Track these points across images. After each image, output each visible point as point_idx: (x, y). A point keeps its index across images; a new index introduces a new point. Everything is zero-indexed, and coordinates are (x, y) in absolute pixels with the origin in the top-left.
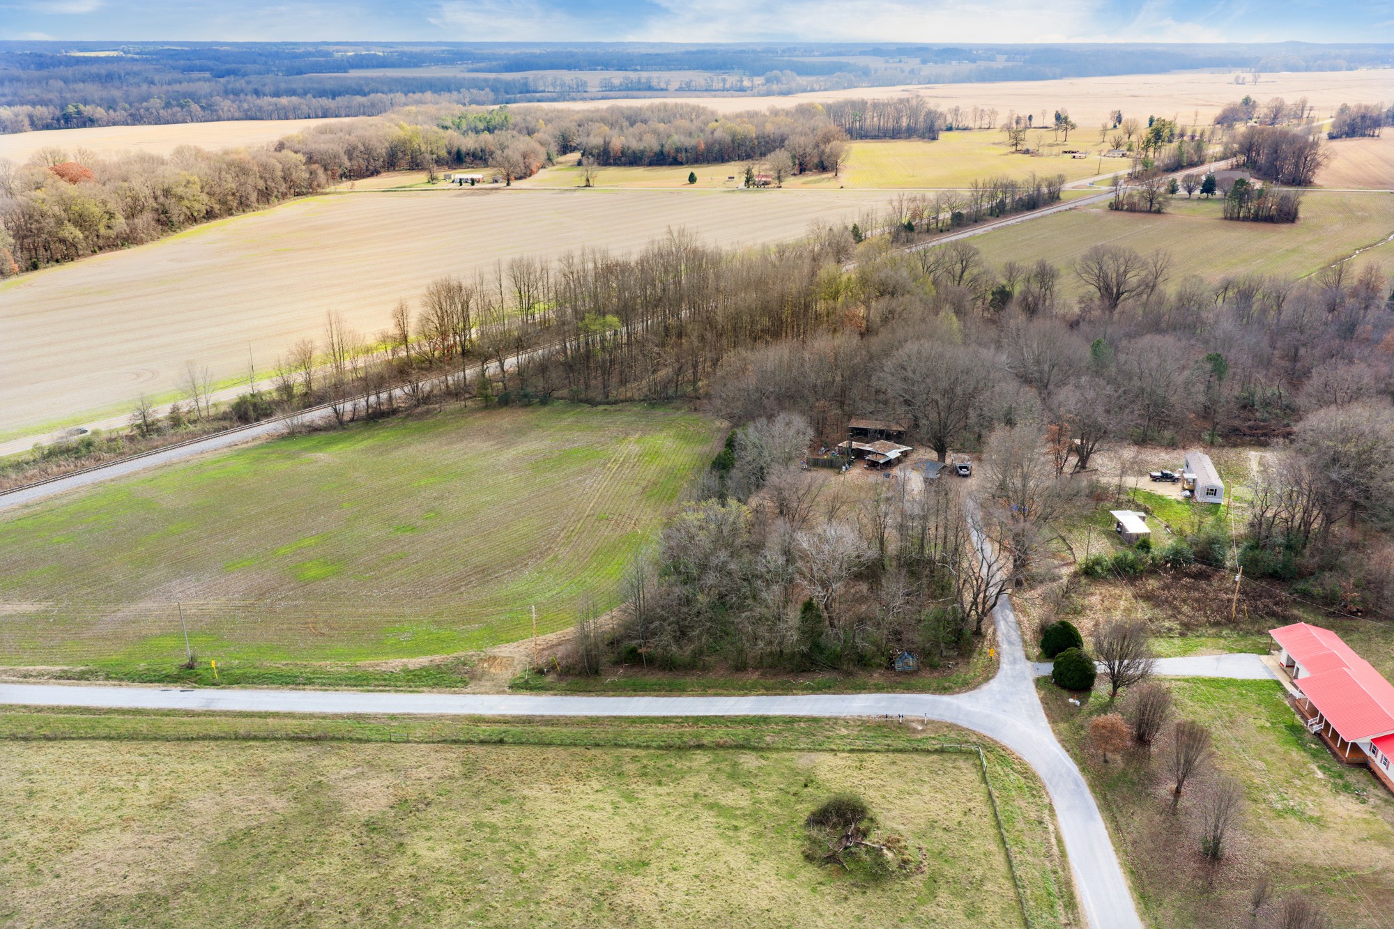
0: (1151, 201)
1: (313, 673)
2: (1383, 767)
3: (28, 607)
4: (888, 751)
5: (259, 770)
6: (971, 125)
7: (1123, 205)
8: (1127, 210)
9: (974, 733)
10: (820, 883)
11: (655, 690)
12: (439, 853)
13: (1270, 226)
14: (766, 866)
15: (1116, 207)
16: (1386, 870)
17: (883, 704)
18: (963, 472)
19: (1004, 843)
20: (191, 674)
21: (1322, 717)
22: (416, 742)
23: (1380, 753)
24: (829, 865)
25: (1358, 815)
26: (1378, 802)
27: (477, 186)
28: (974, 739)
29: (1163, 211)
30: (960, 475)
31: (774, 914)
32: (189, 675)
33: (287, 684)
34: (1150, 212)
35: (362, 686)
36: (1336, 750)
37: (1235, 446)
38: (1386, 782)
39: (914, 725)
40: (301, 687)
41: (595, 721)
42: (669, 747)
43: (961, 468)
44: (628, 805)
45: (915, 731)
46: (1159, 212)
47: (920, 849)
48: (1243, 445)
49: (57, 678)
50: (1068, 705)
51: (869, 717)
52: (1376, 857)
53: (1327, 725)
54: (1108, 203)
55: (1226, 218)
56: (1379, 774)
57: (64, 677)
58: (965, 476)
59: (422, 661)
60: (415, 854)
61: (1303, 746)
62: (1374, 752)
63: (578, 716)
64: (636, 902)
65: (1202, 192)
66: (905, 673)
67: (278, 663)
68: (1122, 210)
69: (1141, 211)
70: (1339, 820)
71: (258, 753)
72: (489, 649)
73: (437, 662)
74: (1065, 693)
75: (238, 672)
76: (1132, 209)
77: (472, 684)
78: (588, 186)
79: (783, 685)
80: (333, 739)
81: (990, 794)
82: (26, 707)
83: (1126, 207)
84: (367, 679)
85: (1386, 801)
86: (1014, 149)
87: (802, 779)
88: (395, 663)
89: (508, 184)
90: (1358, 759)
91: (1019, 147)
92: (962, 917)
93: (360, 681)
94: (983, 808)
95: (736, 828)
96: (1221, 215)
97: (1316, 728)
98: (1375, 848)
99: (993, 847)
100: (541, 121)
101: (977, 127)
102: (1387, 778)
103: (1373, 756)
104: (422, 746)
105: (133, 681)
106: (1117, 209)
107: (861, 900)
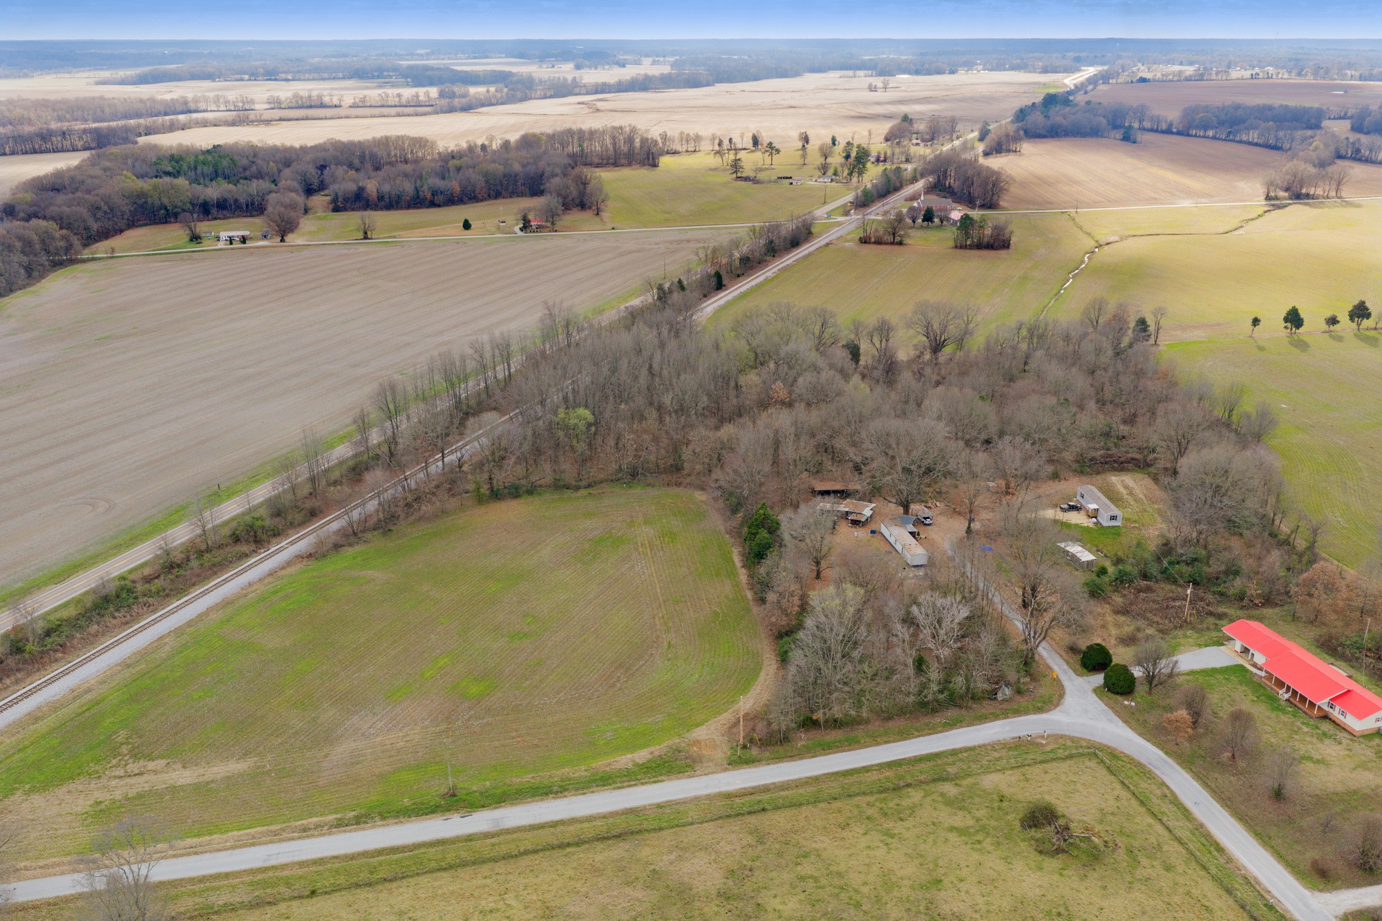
0: (894, 234)
1: (562, 780)
2: (1341, 718)
3: (235, 767)
4: (1035, 763)
5: (597, 871)
6: (678, 148)
7: (870, 238)
8: (875, 243)
9: (1084, 740)
10: (1062, 869)
11: (838, 747)
12: (791, 905)
13: (992, 253)
14: (1019, 865)
15: (864, 241)
16: (1377, 787)
17: (1008, 728)
18: (928, 521)
19: (1155, 815)
20: (457, 801)
21: (1289, 688)
22: (698, 823)
23: (1337, 708)
24: (1060, 855)
25: (1341, 753)
26: (1348, 741)
27: (249, 244)
28: (1085, 744)
29: (904, 242)
30: (925, 524)
31: (1049, 897)
32: (454, 802)
33: (547, 794)
34: (893, 243)
35: (610, 785)
36: (1305, 710)
37: (1098, 473)
38: (1346, 727)
39: (1040, 740)
40: (560, 795)
41: (816, 780)
42: (886, 790)
43: (925, 518)
44: (893, 840)
45: (1042, 745)
46: (900, 243)
47: (1107, 831)
48: (1104, 471)
49: (338, 826)
50: (1126, 707)
51: (1004, 740)
52: (1366, 779)
53: (1295, 693)
54: (858, 237)
55: (956, 247)
56: (1338, 722)
57: (340, 825)
58: (929, 525)
59: (642, 755)
60: (775, 910)
61: (1284, 712)
62: (1331, 708)
63: (800, 779)
64: (955, 910)
65: (923, 221)
66: (1005, 701)
67: (526, 779)
68: (869, 243)
69: (886, 244)
70: (1335, 759)
71: (580, 855)
72: (687, 735)
73: (657, 753)
74: (1119, 698)
75: (498, 792)
76: (879, 242)
77: (697, 767)
78: (366, 238)
79: (927, 725)
80: (632, 833)
81: (1122, 783)
82: (336, 857)
83: (873, 240)
84: (610, 778)
85: (1352, 740)
86: (734, 175)
87: (995, 797)
88: (625, 760)
89: (282, 240)
90: (1322, 714)
91: (739, 175)
92: (1164, 872)
93: (605, 781)
94: (1125, 794)
95: (979, 842)
96: (952, 243)
97: (1287, 696)
98: (1363, 773)
99: (1150, 820)
100: (271, 163)
101: (684, 150)
102: (1345, 724)
103: (1331, 710)
104: (705, 825)
105: (409, 817)
106: (865, 242)
107: (1096, 875)
